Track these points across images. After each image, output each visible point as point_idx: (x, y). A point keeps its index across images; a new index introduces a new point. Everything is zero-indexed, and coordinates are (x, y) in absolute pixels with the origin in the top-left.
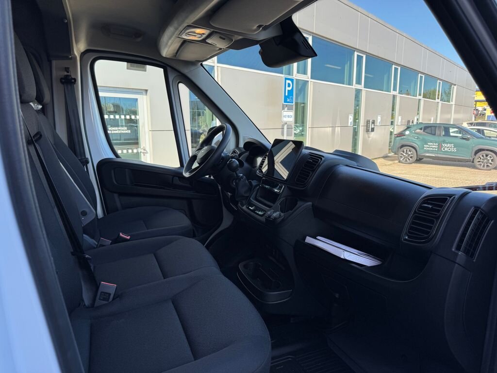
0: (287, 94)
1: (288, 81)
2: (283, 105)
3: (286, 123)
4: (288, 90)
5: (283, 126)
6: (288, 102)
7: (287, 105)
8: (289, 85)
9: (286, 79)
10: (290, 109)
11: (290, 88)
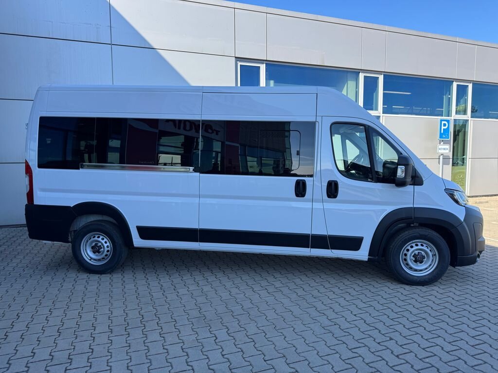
0: (442, 132)
1: (443, 122)
2: (440, 140)
3: (442, 154)
4: (444, 129)
5: (439, 156)
6: (444, 138)
7: (443, 141)
8: (445, 125)
9: (441, 121)
10: (445, 143)
11: (446, 127)
